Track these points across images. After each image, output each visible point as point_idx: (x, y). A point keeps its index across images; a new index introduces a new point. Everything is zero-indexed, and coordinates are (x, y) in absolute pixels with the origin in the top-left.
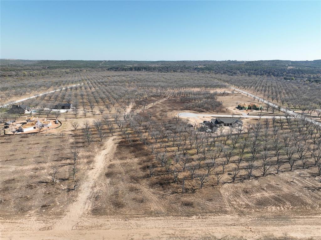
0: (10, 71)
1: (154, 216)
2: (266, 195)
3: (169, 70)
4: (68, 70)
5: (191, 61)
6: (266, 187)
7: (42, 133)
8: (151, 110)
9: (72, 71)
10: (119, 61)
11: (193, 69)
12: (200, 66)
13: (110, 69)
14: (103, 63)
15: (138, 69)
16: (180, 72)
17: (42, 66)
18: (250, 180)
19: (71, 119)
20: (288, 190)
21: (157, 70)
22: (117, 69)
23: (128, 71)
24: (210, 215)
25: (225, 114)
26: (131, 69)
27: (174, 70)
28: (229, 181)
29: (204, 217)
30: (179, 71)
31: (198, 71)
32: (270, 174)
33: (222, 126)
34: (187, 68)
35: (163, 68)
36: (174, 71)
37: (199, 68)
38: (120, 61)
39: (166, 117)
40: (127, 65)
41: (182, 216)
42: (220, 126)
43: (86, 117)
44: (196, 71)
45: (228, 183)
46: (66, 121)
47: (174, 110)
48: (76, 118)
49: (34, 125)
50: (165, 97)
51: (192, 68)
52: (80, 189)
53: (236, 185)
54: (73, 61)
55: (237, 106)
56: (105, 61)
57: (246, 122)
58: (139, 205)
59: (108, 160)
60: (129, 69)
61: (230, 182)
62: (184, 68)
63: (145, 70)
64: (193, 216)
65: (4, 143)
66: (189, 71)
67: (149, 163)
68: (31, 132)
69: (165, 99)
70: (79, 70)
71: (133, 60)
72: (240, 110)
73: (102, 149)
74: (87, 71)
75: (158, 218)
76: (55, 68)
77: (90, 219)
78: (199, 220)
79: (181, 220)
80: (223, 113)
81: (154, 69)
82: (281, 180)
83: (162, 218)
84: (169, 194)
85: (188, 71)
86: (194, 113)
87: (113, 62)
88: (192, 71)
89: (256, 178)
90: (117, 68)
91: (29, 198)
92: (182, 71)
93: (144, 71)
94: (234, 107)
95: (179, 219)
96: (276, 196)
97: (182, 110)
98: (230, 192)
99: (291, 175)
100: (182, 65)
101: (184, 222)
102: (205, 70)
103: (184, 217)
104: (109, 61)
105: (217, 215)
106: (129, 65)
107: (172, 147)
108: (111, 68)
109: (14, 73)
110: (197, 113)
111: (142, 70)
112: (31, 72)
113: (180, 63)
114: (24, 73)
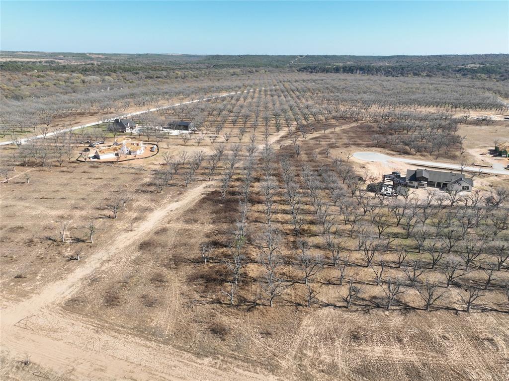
0: (161, 71)
1: (145, 337)
2: (395, 356)
3: (406, 72)
4: (238, 70)
5: (457, 56)
6: (412, 337)
7: (120, 164)
8: (312, 142)
9: (243, 72)
10: (324, 56)
11: (455, 71)
12: (472, 65)
13: (303, 70)
14: (296, 59)
15: (349, 70)
16: (426, 76)
17: (207, 64)
18: (387, 313)
19: (178, 146)
20: (461, 359)
21: (383, 72)
22: (312, 69)
23: (331, 72)
24: (238, 366)
25: (453, 161)
26: (337, 70)
27: (415, 72)
28: (338, 304)
29: (224, 366)
30: (425, 74)
31: (463, 75)
32: (447, 308)
33: (423, 185)
34: (441, 70)
35: (394, 69)
36: (415, 74)
37: (466, 69)
38: (326, 57)
39: (327, 157)
40: (335, 63)
41: (187, 352)
42: (419, 184)
43: (201, 146)
44: (458, 75)
45: (335, 306)
46: (168, 149)
47: (352, 146)
48: (185, 145)
49: (117, 150)
50: (357, 120)
51: (453, 68)
52: (86, 260)
53: (346, 316)
54: (254, 55)
55: (494, 148)
56: (301, 56)
57: (488, 184)
58: (142, 309)
59: (167, 220)
60: (334, 69)
61: (340, 307)
62: (435, 70)
63: (361, 72)
64: (207, 357)
65: (64, 172)
66: (445, 74)
67: (224, 237)
68: (108, 161)
69: (354, 124)
70: (254, 70)
71: (348, 55)
72: (494, 156)
73: (175, 200)
74: (266, 71)
75: (148, 343)
76: (223, 66)
77: (54, 314)
78: (212, 369)
79: (181, 360)
80: (449, 160)
81: (378, 70)
82: (463, 328)
83: (154, 344)
84: (204, 303)
85: (443, 75)
86: (388, 154)
87: (313, 57)
88: (452, 74)
89: (407, 309)
90: (314, 68)
91: (13, 260)
92: (431, 74)
93: (359, 74)
94: (485, 150)
95: (178, 355)
96: (418, 365)
97: (368, 146)
98: (321, 327)
99: (501, 324)
100: (434, 64)
101: (181, 365)
102: (479, 72)
103: (190, 354)
104: (307, 56)
105: (252, 370)
106: (338, 63)
107: (289, 214)
108: (304, 68)
109: (164, 73)
110: (393, 155)
111: (356, 72)
112: (186, 73)
113: (433, 60)
114: (177, 74)
